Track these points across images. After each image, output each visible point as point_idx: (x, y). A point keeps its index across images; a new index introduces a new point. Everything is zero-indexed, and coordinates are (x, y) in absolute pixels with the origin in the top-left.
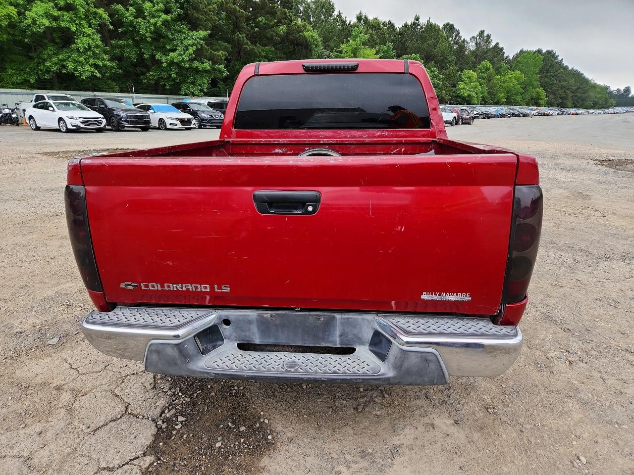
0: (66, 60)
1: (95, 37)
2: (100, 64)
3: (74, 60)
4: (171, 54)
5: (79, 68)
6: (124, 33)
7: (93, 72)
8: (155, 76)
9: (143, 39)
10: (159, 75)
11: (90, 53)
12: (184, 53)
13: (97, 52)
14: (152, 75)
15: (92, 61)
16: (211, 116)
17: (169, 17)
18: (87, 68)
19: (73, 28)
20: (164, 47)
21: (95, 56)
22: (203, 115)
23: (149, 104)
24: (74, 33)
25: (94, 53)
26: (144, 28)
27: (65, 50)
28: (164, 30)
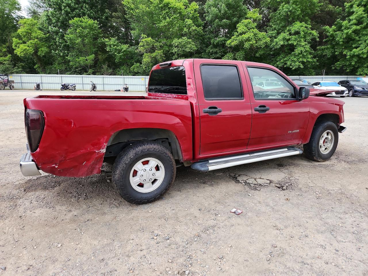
0: (287, 60)
1: (306, 46)
2: (305, 60)
3: (292, 60)
4: (354, 50)
5: (293, 64)
6: (326, 42)
7: (299, 65)
8: (340, 65)
9: (337, 44)
10: (343, 64)
11: (301, 55)
12: (365, 48)
13: (305, 54)
14: (338, 64)
15: (301, 60)
16: (363, 89)
17: (358, 27)
18: (297, 63)
19: (295, 44)
20: (351, 46)
21: (304, 57)
22: (357, 88)
23: (320, 82)
24: (296, 46)
25: (303, 55)
26: (340, 37)
27: (289, 55)
28: (353, 36)
